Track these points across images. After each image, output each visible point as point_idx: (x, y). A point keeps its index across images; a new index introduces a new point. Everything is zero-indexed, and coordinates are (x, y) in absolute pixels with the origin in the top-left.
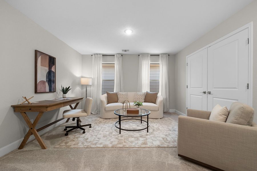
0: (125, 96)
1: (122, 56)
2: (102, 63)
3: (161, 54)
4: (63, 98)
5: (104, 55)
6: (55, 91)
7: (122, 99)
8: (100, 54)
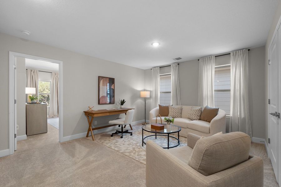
0: (177, 111)
1: (178, 64)
2: (160, 76)
3: (233, 51)
4: (121, 108)
5: (161, 67)
6: (114, 103)
7: (172, 114)
8: (157, 67)
